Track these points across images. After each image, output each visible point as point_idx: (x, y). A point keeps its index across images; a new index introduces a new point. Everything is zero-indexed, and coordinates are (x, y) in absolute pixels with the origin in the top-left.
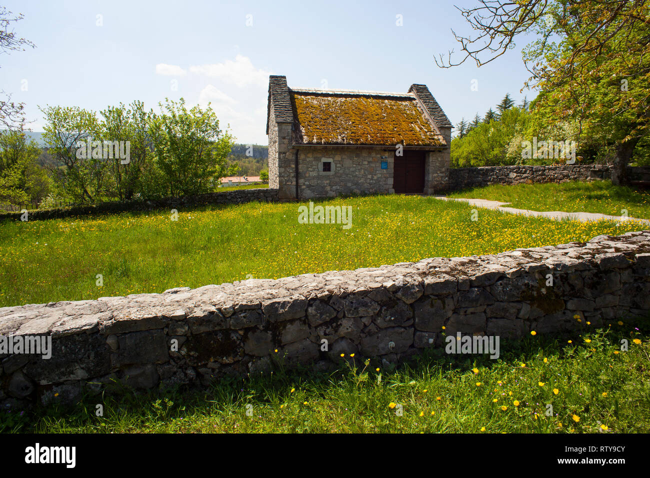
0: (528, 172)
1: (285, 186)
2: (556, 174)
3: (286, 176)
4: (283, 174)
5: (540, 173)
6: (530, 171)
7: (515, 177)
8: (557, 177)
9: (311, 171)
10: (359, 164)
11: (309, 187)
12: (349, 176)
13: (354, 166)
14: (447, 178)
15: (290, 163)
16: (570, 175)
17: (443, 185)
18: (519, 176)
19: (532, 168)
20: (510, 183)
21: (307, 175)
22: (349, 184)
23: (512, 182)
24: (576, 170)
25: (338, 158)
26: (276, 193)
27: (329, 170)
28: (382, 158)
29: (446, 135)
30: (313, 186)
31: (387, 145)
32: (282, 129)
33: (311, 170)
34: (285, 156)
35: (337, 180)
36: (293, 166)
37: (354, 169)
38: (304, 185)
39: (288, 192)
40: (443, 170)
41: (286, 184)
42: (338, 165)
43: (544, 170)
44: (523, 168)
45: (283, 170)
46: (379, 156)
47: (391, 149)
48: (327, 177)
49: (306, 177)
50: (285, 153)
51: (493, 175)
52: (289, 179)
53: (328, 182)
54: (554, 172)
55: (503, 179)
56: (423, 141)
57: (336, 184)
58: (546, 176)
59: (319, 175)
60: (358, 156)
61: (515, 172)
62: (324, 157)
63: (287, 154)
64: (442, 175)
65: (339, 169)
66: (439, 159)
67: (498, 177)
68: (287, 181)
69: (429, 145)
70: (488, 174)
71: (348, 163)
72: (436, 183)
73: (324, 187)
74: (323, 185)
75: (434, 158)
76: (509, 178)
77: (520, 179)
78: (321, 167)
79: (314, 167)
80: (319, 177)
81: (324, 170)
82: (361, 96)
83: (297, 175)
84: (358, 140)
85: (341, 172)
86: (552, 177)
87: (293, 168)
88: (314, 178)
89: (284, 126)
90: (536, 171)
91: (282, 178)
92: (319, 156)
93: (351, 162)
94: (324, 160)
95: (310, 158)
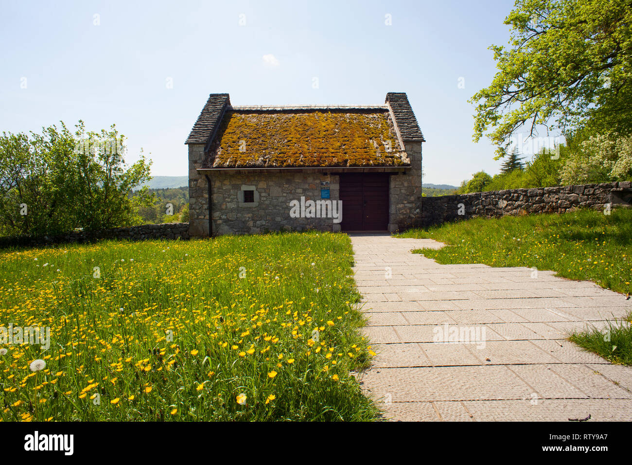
0: (521, 198)
1: (197, 221)
2: (559, 199)
3: (197, 208)
4: (194, 206)
5: (537, 199)
6: (524, 196)
7: (506, 207)
8: (561, 204)
9: (229, 202)
10: (291, 193)
11: (226, 221)
12: (278, 208)
13: (285, 195)
14: (418, 210)
15: (202, 192)
16: (579, 200)
17: (413, 220)
18: (510, 205)
19: (526, 191)
20: (499, 216)
21: (224, 207)
22: (278, 219)
23: (501, 215)
24: (589, 191)
25: (262, 185)
26: (185, 229)
27: (252, 201)
28: (322, 184)
29: (415, 152)
30: (231, 221)
31: (322, 167)
32: (193, 150)
33: (229, 200)
34: (197, 183)
35: (262, 213)
36: (207, 196)
37: (284, 199)
38: (220, 219)
39: (200, 228)
40: (412, 198)
41: (197, 218)
42: (263, 194)
43: (542, 195)
44: (514, 193)
45: (193, 200)
46: (318, 181)
47: (334, 171)
48: (249, 210)
49: (222, 209)
50: (196, 180)
51: (478, 204)
52: (202, 212)
53: (250, 215)
54: (557, 196)
55: (490, 210)
56: (376, 159)
57: (261, 218)
58: (546, 203)
59: (238, 207)
60: (289, 182)
61: (505, 199)
62: (245, 184)
63: (200, 181)
64: (410, 205)
65: (265, 199)
66: (406, 184)
67: (485, 206)
68: (198, 214)
69: (383, 165)
70: (473, 203)
71: (276, 191)
72: (402, 217)
73: (244, 222)
74: (243, 220)
75: (397, 183)
76: (498, 208)
77: (512, 209)
78: (241, 196)
79: (232, 197)
80: (238, 210)
81: (246, 201)
82: (317, 110)
83: (211, 207)
84: (285, 161)
85: (267, 202)
86: (554, 204)
87: (206, 198)
88: (232, 210)
89: (195, 148)
90: (532, 196)
91: (193, 211)
92: (238, 183)
93: (280, 190)
94: (245, 188)
95: (227, 186)
